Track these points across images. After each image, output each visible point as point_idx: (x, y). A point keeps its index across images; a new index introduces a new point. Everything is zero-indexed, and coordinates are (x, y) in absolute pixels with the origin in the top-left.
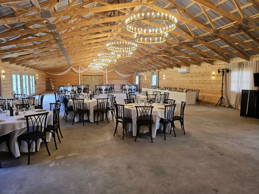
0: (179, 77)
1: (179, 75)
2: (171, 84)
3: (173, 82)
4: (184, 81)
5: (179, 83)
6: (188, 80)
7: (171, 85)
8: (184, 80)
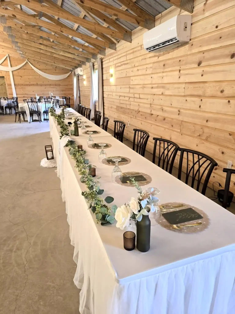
0: (149, 72)
1: (148, 61)
2: (127, 99)
3: (132, 91)
4: (163, 87)
5: (149, 97)
6: (182, 80)
7: (127, 102)
8: (166, 80)
